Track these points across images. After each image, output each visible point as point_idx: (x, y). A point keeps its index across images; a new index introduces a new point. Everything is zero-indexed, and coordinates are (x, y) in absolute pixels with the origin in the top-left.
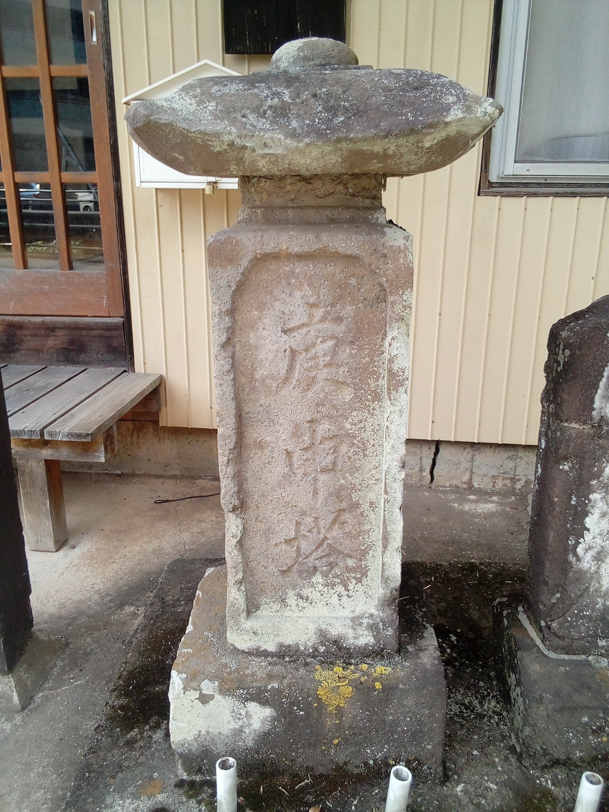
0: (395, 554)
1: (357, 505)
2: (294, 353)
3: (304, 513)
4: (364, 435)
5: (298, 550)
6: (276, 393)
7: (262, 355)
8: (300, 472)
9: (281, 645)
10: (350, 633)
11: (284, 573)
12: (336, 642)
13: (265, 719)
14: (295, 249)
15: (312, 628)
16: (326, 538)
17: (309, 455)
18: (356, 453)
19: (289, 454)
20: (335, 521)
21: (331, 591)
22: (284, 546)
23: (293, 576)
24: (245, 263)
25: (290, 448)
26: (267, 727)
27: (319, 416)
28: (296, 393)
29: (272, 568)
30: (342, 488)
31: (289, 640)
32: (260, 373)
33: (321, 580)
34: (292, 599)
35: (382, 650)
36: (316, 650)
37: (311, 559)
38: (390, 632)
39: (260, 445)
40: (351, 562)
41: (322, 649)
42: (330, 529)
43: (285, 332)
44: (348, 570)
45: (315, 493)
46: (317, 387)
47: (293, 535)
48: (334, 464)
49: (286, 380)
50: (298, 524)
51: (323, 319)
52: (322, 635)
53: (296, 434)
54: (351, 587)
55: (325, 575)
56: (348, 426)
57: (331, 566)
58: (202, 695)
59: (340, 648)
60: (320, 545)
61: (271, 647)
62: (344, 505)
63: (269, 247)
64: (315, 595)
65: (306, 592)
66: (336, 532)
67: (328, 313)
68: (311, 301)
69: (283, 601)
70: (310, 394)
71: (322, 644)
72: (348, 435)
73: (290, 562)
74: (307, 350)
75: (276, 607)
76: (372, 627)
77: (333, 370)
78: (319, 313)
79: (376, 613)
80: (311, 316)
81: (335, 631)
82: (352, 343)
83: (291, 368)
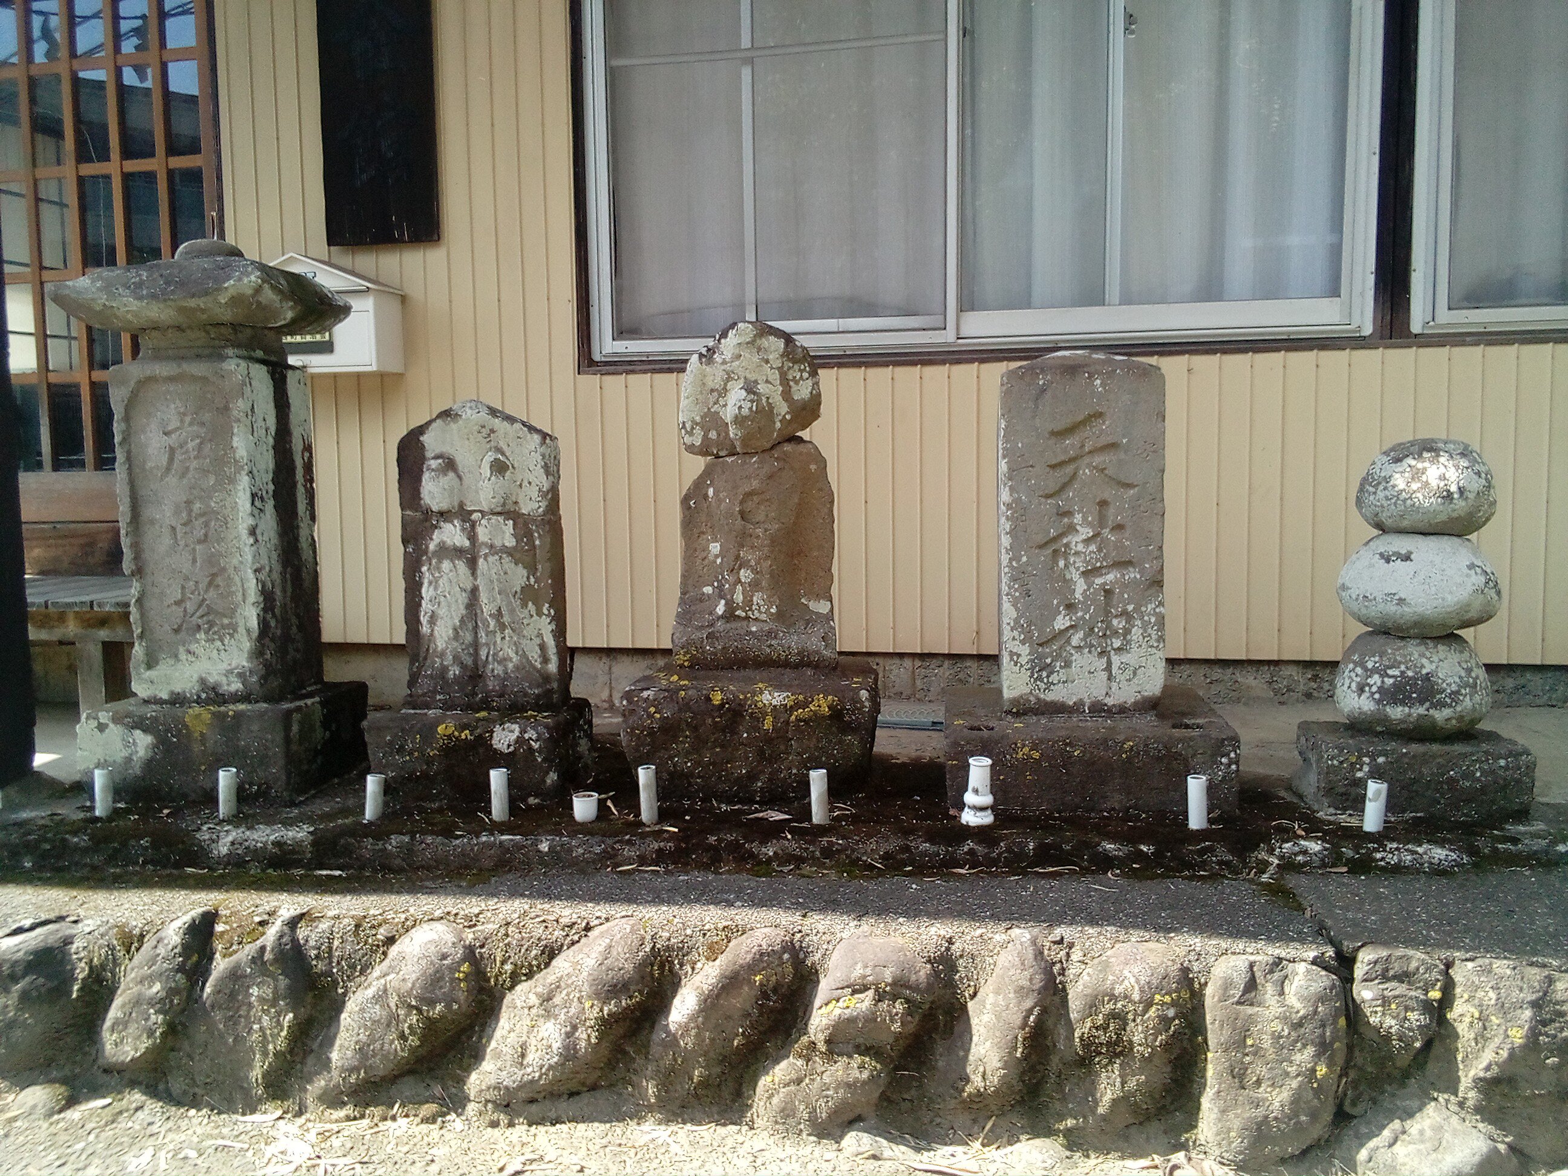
0: (251, 608)
1: (224, 569)
2: (172, 451)
3: (187, 579)
4: (225, 512)
5: (185, 610)
6: (162, 480)
7: (150, 451)
8: (182, 543)
9: (172, 693)
10: (224, 680)
11: (177, 631)
12: (214, 689)
13: (148, 747)
14: (165, 374)
15: (196, 677)
16: (204, 600)
17: (188, 529)
18: (221, 526)
19: (173, 528)
20: (210, 584)
21: (212, 646)
22: (174, 607)
23: (183, 634)
24: (132, 383)
25: (174, 524)
26: (150, 754)
27: (192, 497)
28: (174, 480)
29: (167, 628)
30: (213, 555)
31: (178, 689)
32: (149, 465)
33: (203, 636)
34: (183, 656)
35: (250, 695)
36: (199, 697)
37: (194, 618)
38: (254, 679)
39: (152, 522)
40: (226, 621)
41: (204, 696)
42: (206, 591)
43: (165, 434)
44: (223, 627)
45: (194, 561)
46: (190, 475)
47: (179, 597)
48: (206, 535)
49: (168, 469)
50: (183, 588)
51: (191, 424)
52: (202, 681)
53: (177, 512)
54: (226, 642)
55: (207, 632)
56: (213, 504)
57: (211, 624)
58: (100, 724)
59: (217, 694)
60: (200, 606)
61: (165, 696)
62: (215, 570)
63: (148, 373)
64: (200, 651)
65: (193, 647)
66: (212, 594)
67: (194, 419)
68: (182, 410)
69: (176, 656)
70: (185, 481)
71: (203, 690)
72: (214, 512)
73: (179, 621)
74: (182, 447)
75: (172, 661)
76: (240, 675)
77: (201, 461)
78: (188, 419)
79: (245, 664)
80: (182, 421)
81: (211, 680)
82: (211, 440)
83: (171, 460)
